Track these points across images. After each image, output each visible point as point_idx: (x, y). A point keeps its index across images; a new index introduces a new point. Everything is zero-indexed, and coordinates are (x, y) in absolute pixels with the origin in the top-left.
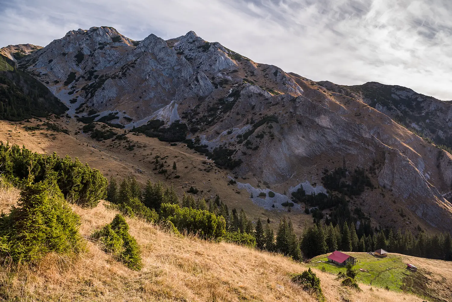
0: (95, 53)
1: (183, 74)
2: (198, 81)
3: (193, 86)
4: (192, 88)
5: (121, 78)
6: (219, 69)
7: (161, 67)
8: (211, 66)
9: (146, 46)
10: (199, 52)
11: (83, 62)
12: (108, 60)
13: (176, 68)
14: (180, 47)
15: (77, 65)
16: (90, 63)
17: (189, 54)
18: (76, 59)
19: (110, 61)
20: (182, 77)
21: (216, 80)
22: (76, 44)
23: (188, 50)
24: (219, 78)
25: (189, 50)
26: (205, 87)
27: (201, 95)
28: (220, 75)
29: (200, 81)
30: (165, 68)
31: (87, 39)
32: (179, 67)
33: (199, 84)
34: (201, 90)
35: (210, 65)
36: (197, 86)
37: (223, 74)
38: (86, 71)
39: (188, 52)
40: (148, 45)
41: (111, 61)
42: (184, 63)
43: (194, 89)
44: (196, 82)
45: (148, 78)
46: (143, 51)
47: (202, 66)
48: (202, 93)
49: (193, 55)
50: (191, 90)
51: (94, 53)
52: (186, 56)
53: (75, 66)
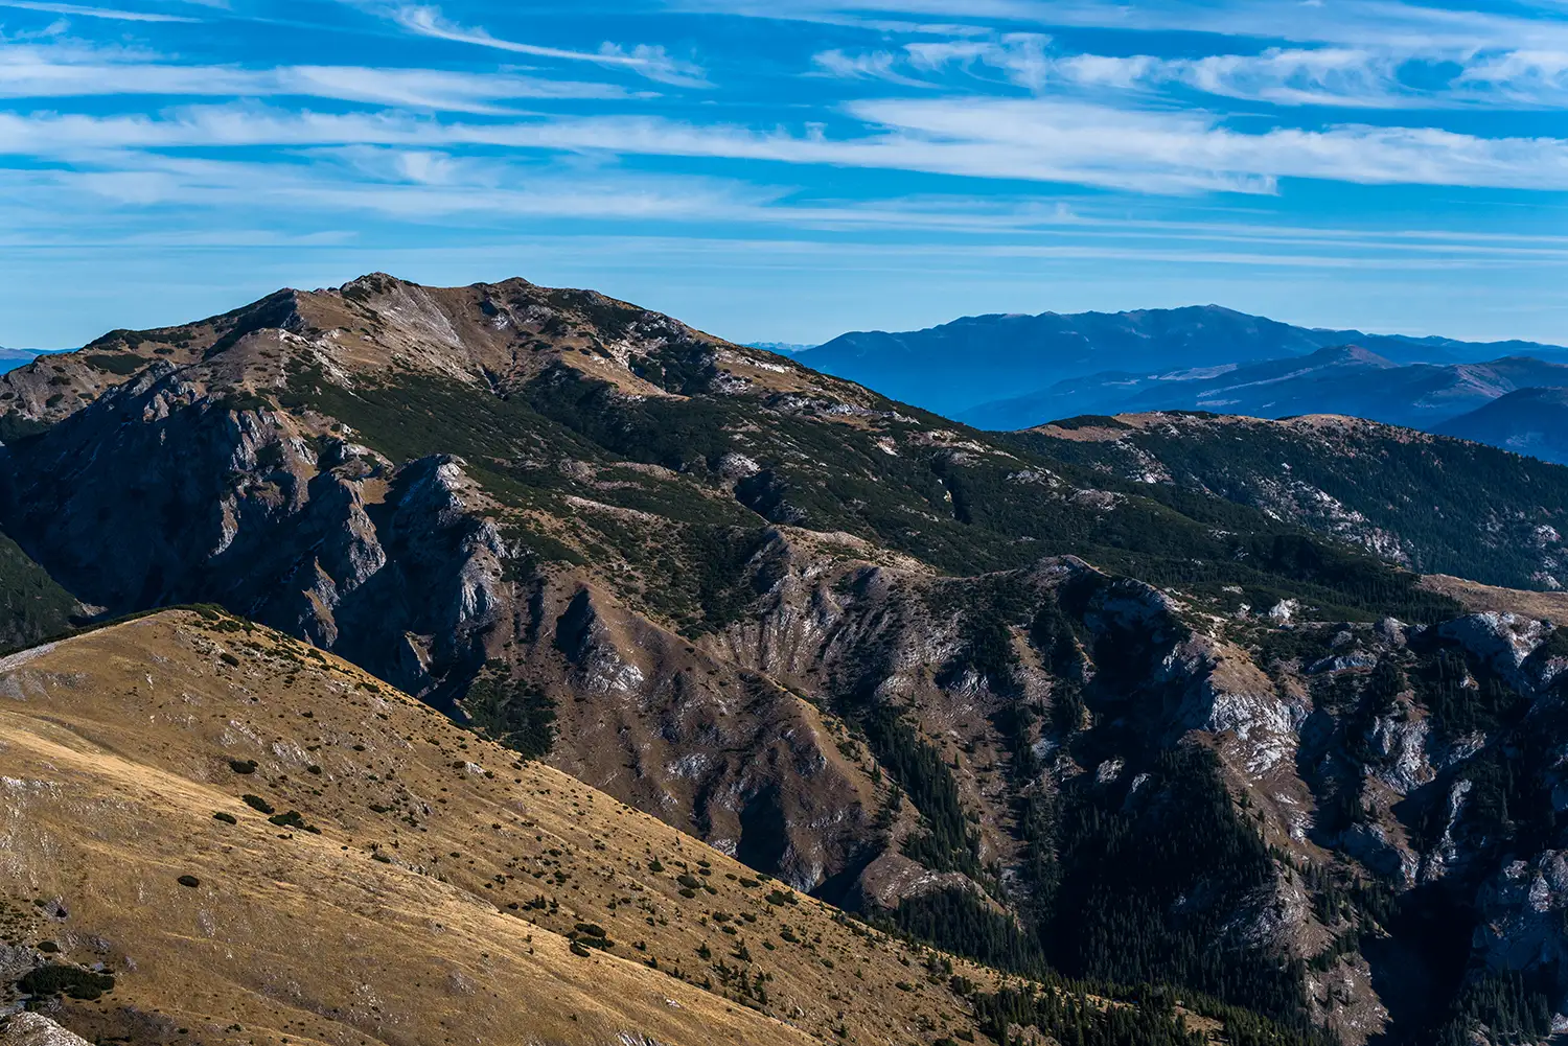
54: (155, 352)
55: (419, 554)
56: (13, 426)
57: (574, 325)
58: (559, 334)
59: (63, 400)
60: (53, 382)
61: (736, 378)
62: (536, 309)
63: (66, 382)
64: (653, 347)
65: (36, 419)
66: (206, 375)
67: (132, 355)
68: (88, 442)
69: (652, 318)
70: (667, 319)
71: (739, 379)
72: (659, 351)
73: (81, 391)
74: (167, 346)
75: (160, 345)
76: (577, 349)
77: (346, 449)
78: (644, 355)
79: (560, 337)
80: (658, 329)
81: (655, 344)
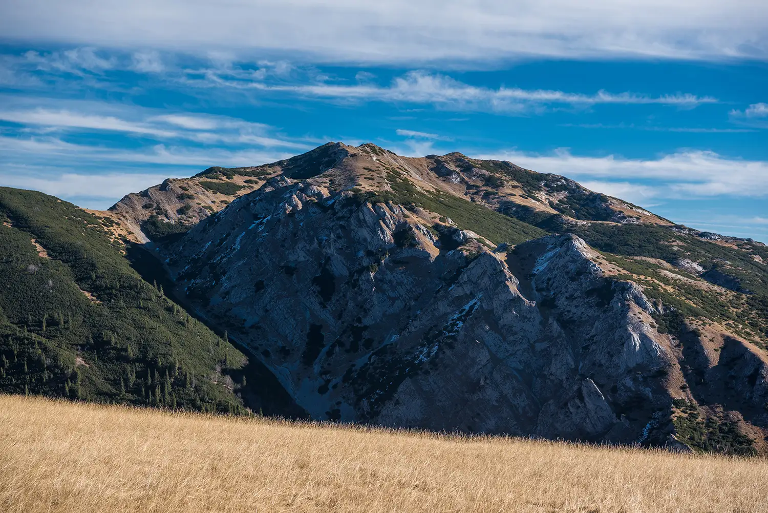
0: (362, 280)
1: (553, 370)
2: (582, 399)
3: (572, 410)
4: (571, 413)
5: (429, 373)
6: (628, 367)
7: (508, 347)
8: (612, 356)
9: (475, 281)
10: (591, 307)
11: (334, 299)
12: (389, 297)
13: (539, 347)
14: (549, 279)
15: (323, 305)
16: (351, 305)
17: (568, 308)
18: (319, 289)
19: (393, 300)
20: (551, 374)
21: (620, 395)
22: (311, 243)
23: (564, 299)
24: (628, 389)
25: (566, 298)
26: (596, 413)
27: (589, 430)
28: (629, 382)
29: (587, 399)
30: (516, 349)
31: (339, 237)
32: (545, 345)
33: (585, 407)
34: (588, 420)
35: (609, 353)
36: (579, 411)
37: (635, 380)
38: (343, 323)
39: (565, 303)
40: (479, 278)
41: (397, 298)
42: (556, 335)
43: (573, 415)
44: (577, 401)
45: (482, 383)
46: (468, 293)
47: (594, 347)
48: (590, 425)
49: (576, 310)
50: (568, 416)
51: (358, 280)
52: (562, 313)
53: (317, 307)
54: (245, 182)
55: (569, 311)
56: (157, 227)
57: (508, 182)
58: (500, 186)
59: (191, 209)
60: (181, 198)
61: (629, 217)
62: (477, 171)
63: (191, 197)
64: (561, 197)
65: (173, 222)
66: (326, 183)
67: (230, 183)
68: (228, 235)
69: (555, 179)
70: (566, 179)
71: (631, 217)
72: (565, 200)
73: (203, 204)
74: (253, 178)
75: (248, 178)
76: (518, 195)
77: (463, 233)
78: (557, 202)
79: (501, 188)
80: (562, 185)
81: (563, 195)
